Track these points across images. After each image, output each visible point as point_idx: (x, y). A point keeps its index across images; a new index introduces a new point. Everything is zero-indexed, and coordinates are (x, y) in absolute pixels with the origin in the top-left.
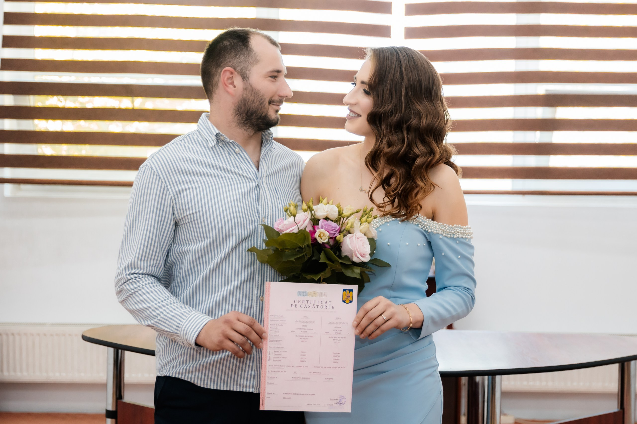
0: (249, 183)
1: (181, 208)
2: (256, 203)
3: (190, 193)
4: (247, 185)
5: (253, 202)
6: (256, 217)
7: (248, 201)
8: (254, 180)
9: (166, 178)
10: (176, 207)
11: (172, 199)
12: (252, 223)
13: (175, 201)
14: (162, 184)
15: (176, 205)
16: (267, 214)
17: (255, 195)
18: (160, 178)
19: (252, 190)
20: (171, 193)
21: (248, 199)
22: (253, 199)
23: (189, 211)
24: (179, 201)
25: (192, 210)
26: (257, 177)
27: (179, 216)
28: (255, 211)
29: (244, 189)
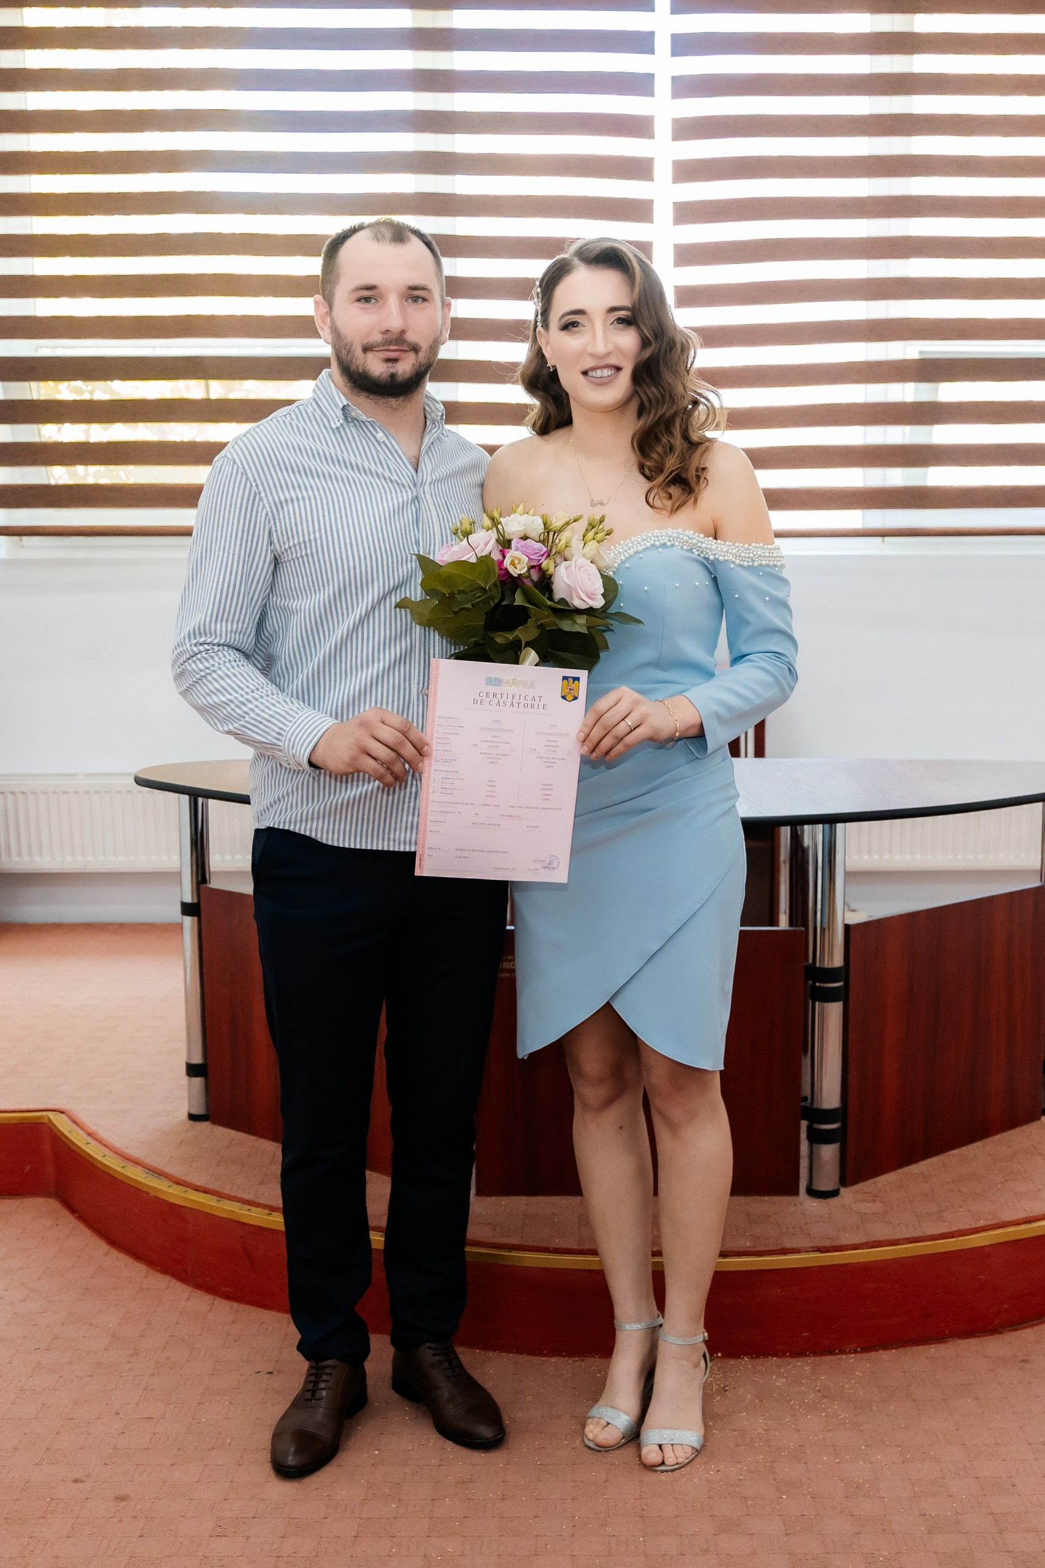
0: (401, 491)
1: (285, 534)
2: (413, 526)
3: (299, 506)
4: (397, 495)
5: (409, 524)
6: (414, 550)
7: (400, 522)
8: (410, 488)
9: (257, 481)
10: (276, 532)
11: (268, 517)
12: (407, 561)
13: (274, 521)
14: (249, 492)
15: (276, 527)
16: (432, 546)
17: (412, 512)
18: (247, 478)
19: (407, 504)
20: (267, 505)
21: (399, 519)
22: (408, 520)
24: (280, 521)
26: (414, 482)
27: (281, 548)
28: (411, 541)
29: (393, 504)
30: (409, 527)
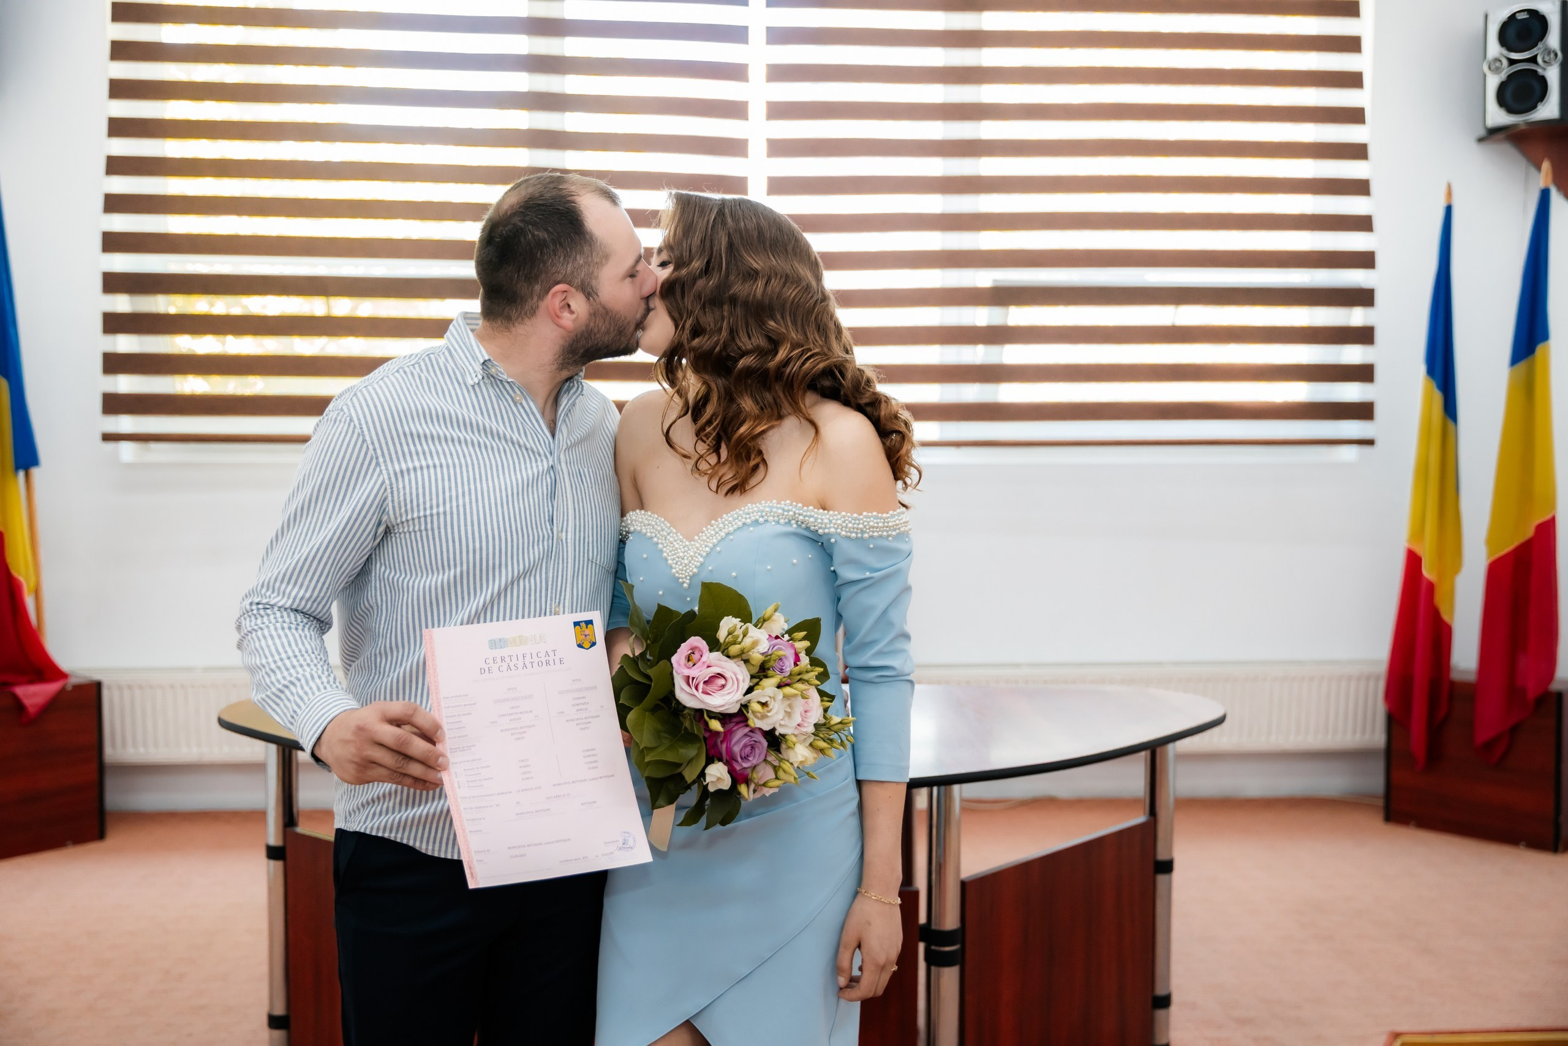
0: (536, 461)
1: (402, 504)
2: (547, 502)
3: (423, 475)
4: (532, 467)
5: (543, 499)
6: (546, 529)
7: (534, 498)
8: (546, 457)
9: (376, 442)
10: (393, 501)
11: (384, 485)
12: (538, 541)
13: (392, 488)
14: (366, 453)
15: (393, 497)
16: (565, 523)
17: (547, 486)
19: (542, 475)
20: (384, 472)
21: (533, 493)
22: (543, 494)
23: (419, 511)
24: (398, 489)
25: (425, 509)
26: (550, 449)
27: (396, 519)
28: (544, 517)
29: (528, 475)
30: (543, 502)
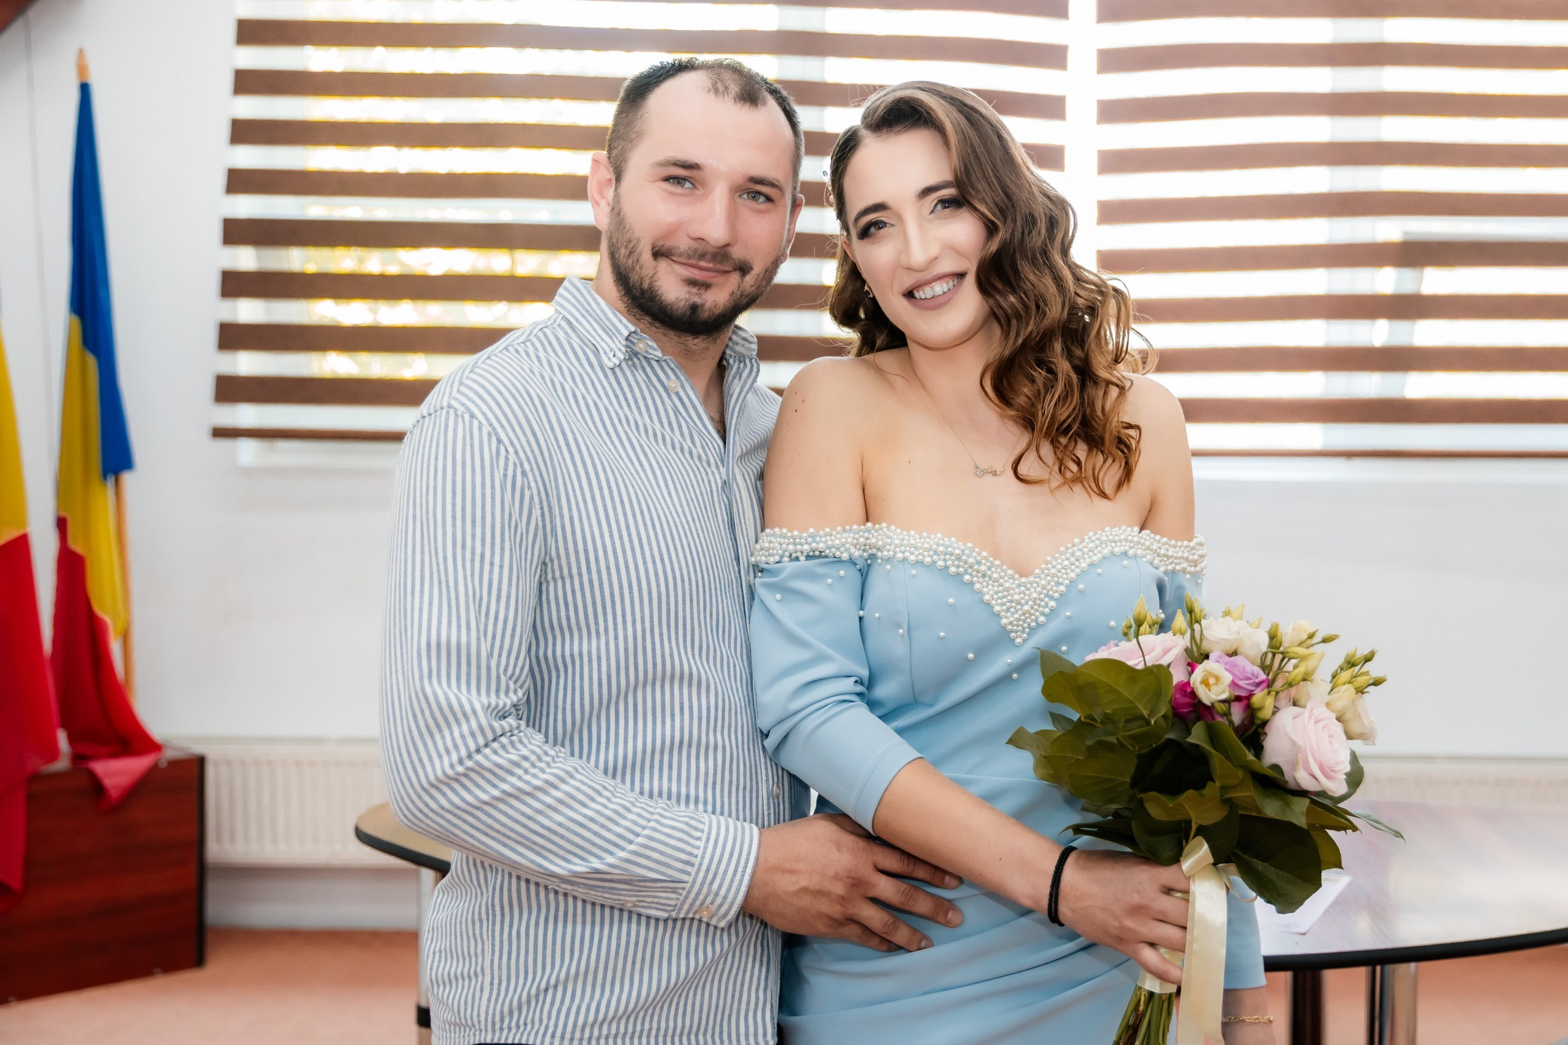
2: (730, 533)
6: (734, 570)
7: (713, 526)
12: (728, 587)
18: (499, 441)
21: (711, 519)
26: (722, 458)
28: (730, 553)
29: (701, 494)
